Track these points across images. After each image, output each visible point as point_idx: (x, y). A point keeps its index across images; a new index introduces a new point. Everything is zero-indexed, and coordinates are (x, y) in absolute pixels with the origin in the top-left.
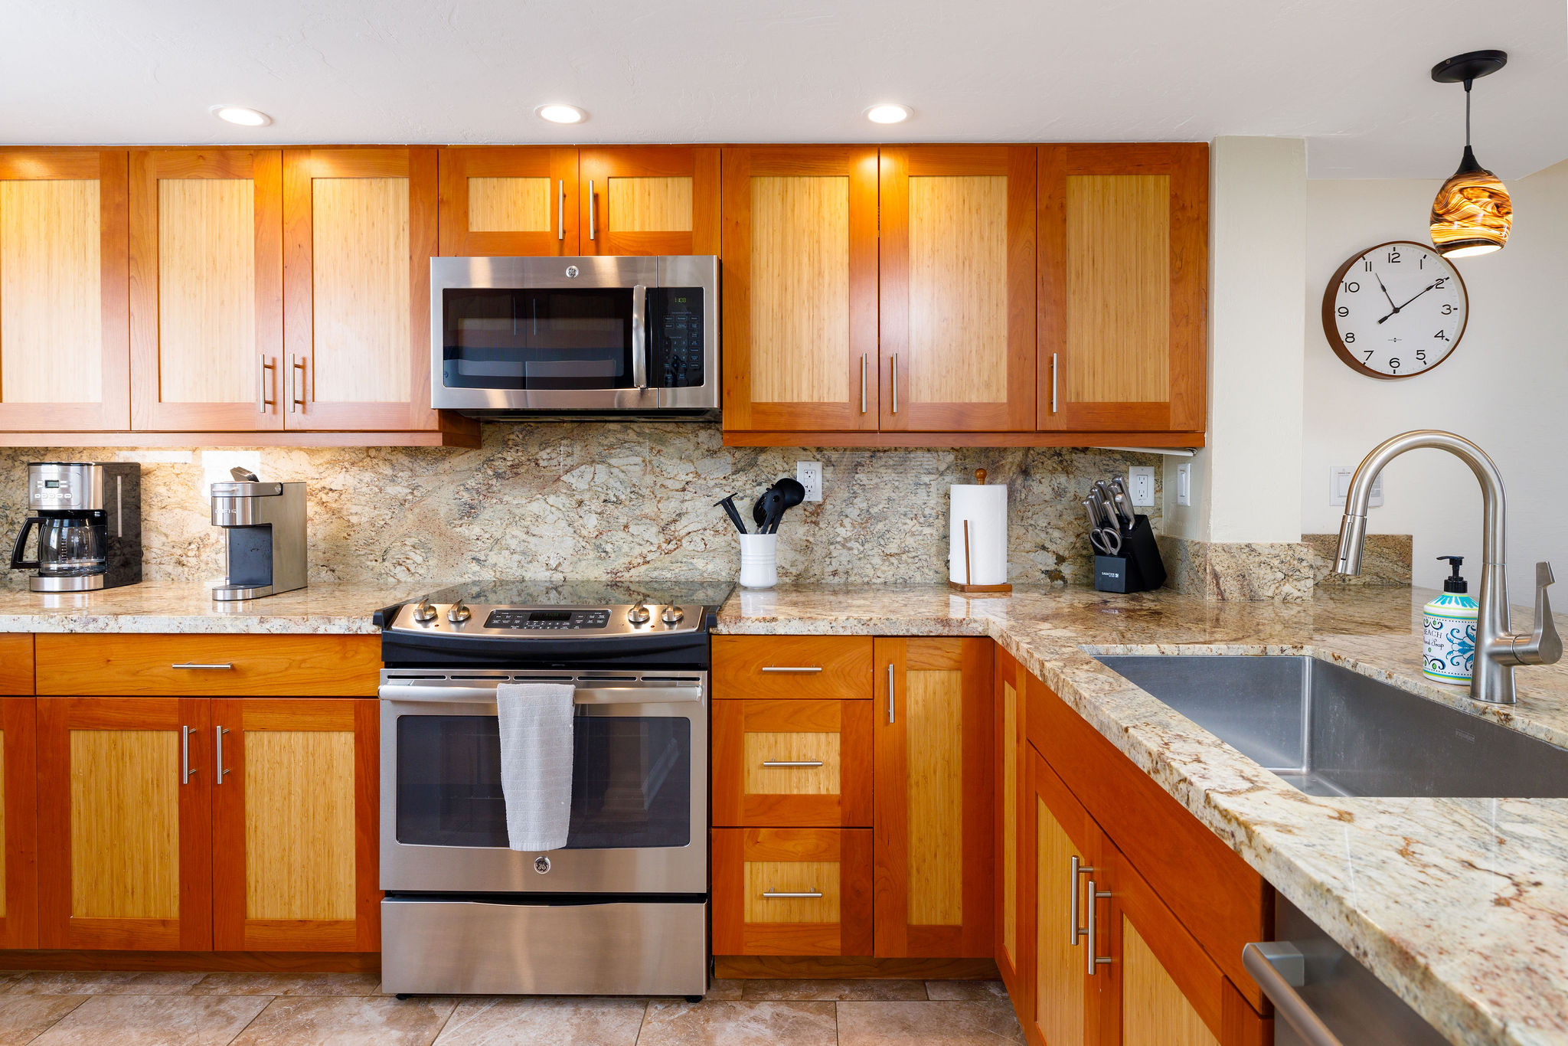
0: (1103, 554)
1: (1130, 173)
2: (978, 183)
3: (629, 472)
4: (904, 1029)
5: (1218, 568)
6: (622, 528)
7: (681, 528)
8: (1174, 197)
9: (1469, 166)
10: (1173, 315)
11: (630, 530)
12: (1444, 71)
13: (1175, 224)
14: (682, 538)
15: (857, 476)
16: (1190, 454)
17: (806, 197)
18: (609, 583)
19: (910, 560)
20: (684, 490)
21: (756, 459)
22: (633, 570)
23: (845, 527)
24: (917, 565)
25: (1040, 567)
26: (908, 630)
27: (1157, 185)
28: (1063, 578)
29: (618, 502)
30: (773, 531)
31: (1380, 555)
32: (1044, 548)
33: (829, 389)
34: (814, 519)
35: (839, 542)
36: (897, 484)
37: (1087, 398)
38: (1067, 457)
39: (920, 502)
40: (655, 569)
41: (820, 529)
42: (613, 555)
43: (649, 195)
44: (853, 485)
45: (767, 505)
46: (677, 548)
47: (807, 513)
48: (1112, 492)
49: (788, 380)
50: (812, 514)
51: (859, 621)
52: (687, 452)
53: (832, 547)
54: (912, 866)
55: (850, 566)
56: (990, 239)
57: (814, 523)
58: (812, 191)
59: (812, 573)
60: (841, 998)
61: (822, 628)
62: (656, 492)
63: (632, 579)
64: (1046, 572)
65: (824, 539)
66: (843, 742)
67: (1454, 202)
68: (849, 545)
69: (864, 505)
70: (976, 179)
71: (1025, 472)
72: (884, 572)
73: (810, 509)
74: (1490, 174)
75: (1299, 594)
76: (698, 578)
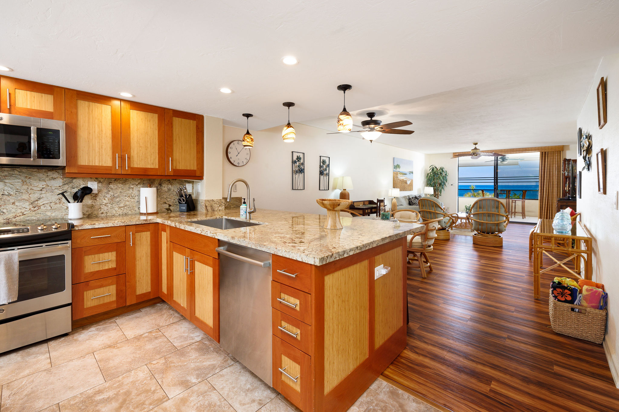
0: (181, 203)
1: (187, 119)
2: (150, 114)
3: (15, 184)
4: (137, 318)
5: (207, 205)
6: (12, 204)
7: (40, 202)
8: (197, 126)
9: (248, 133)
10: (197, 151)
11: (16, 204)
12: (244, 115)
13: (197, 132)
14: (41, 206)
15: (110, 186)
16: (200, 181)
17: (97, 109)
18: (5, 223)
19: (127, 208)
20: (41, 190)
21: (72, 181)
22: (17, 218)
23: (105, 200)
24: (130, 209)
25: (164, 208)
26: (136, 223)
27: (193, 123)
28: (171, 210)
29: (9, 195)
30: (81, 202)
31: (237, 201)
32: (165, 203)
33: (105, 162)
34: (95, 198)
35: (103, 205)
36: (123, 188)
37: (178, 168)
38: (171, 181)
39: (130, 193)
40: (28, 217)
41: (97, 201)
42: (7, 213)
43: (34, 97)
44: (109, 188)
45: (79, 194)
46: (39, 209)
47: (92, 196)
48: (183, 189)
49: (91, 159)
50: (94, 197)
51: (122, 222)
52: (43, 178)
53: (101, 206)
54: (137, 281)
55: (108, 211)
56: (153, 129)
57: (95, 199)
58: (99, 107)
59: (94, 213)
60: (116, 319)
61: (110, 225)
62: (28, 191)
63: (16, 221)
64: (166, 209)
65: (98, 204)
66: (117, 254)
67: (246, 138)
68: (107, 205)
69: (112, 194)
70: (149, 113)
71: (160, 185)
72: (119, 212)
73: (93, 195)
74: (251, 134)
75: (222, 209)
76: (48, 218)
